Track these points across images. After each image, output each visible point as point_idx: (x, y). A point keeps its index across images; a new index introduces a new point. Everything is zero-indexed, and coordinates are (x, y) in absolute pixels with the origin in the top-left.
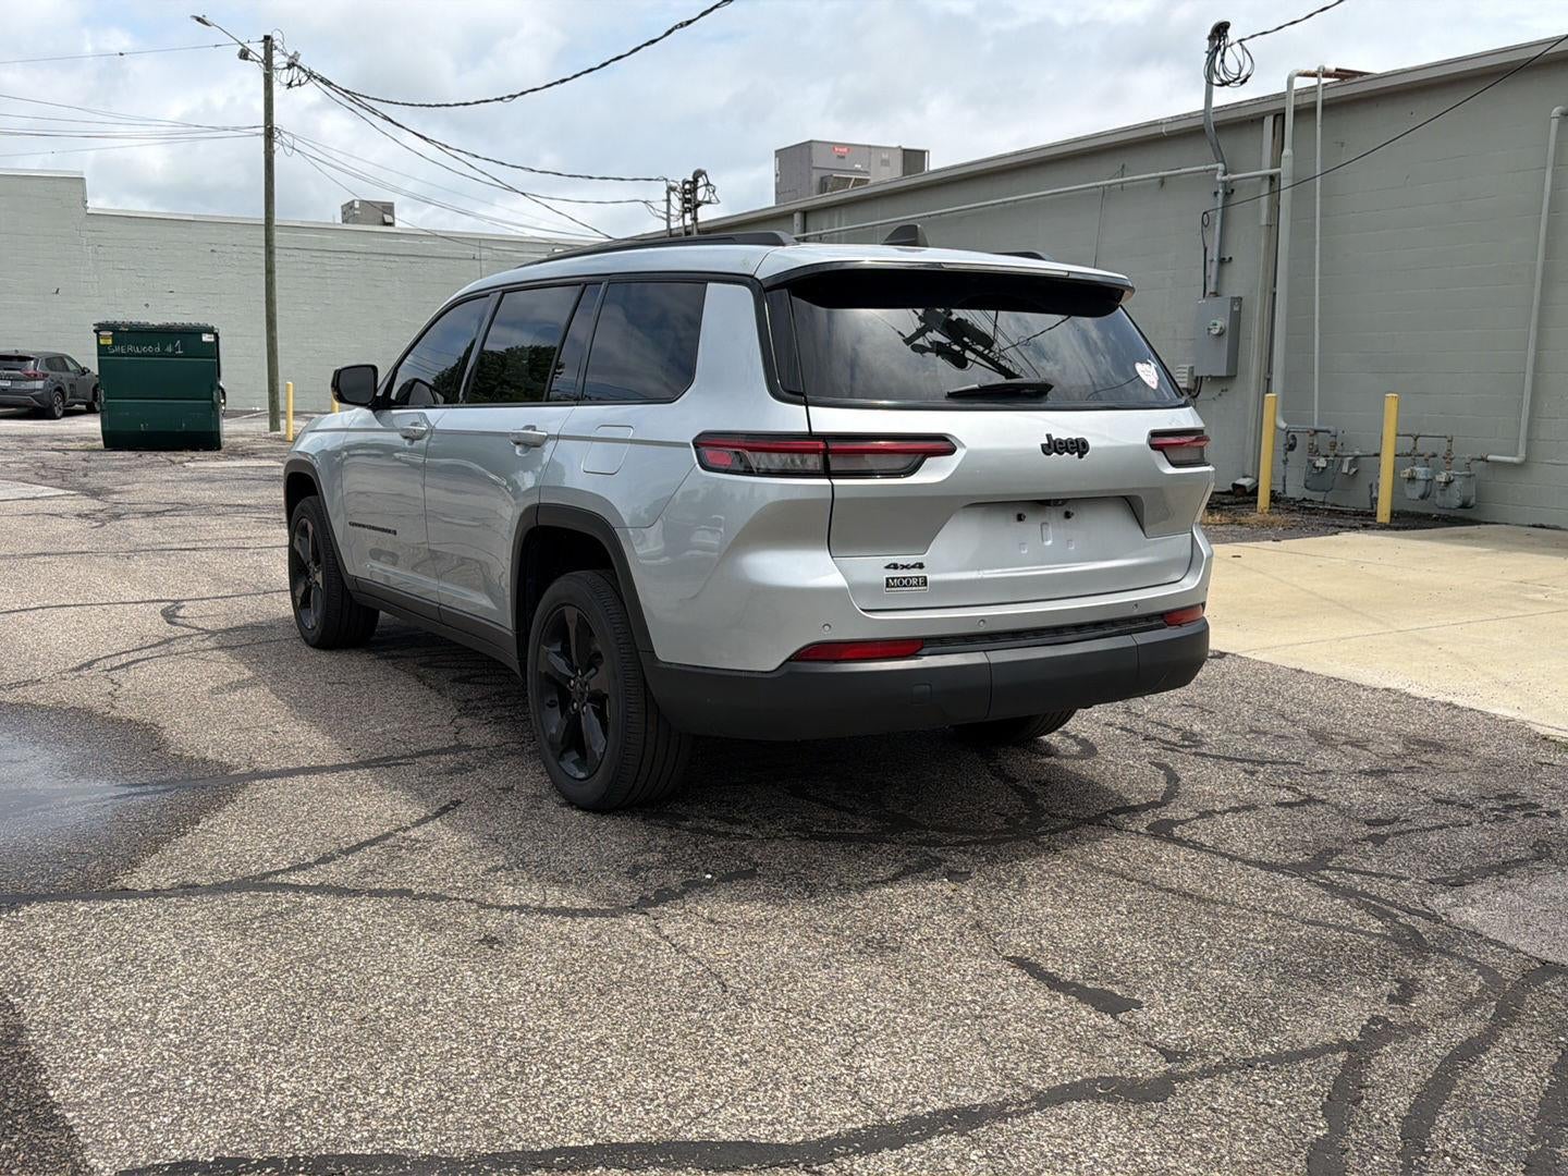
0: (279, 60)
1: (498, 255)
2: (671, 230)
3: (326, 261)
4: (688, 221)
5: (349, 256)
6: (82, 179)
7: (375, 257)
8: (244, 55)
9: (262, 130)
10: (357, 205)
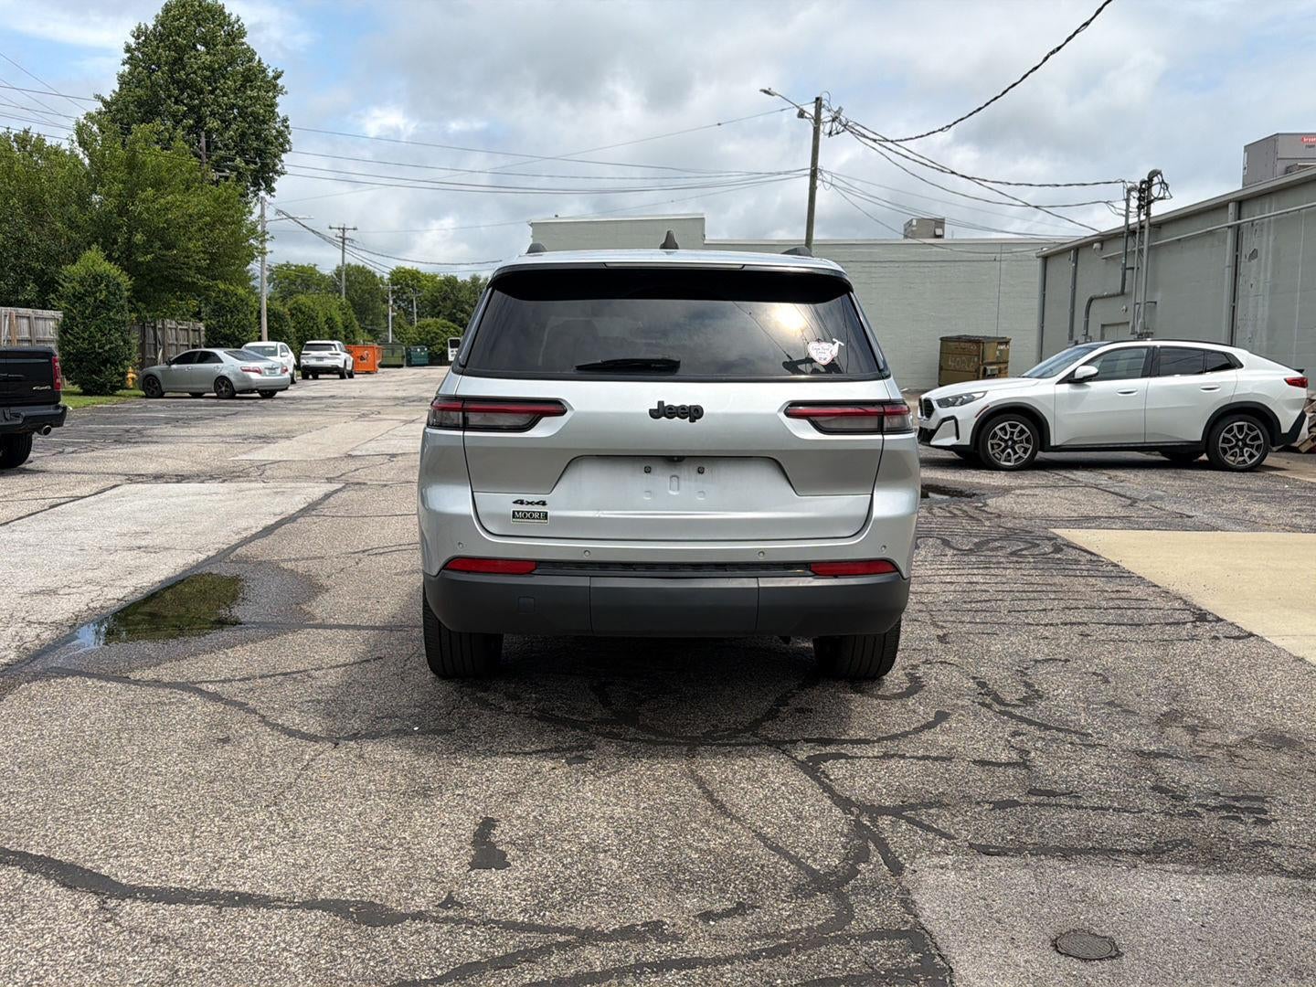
0: (825, 115)
1: (1017, 256)
2: (1129, 225)
3: (873, 270)
4: (1143, 217)
5: (892, 264)
6: (703, 219)
7: (913, 264)
8: (801, 115)
9: (809, 172)
10: (914, 223)
